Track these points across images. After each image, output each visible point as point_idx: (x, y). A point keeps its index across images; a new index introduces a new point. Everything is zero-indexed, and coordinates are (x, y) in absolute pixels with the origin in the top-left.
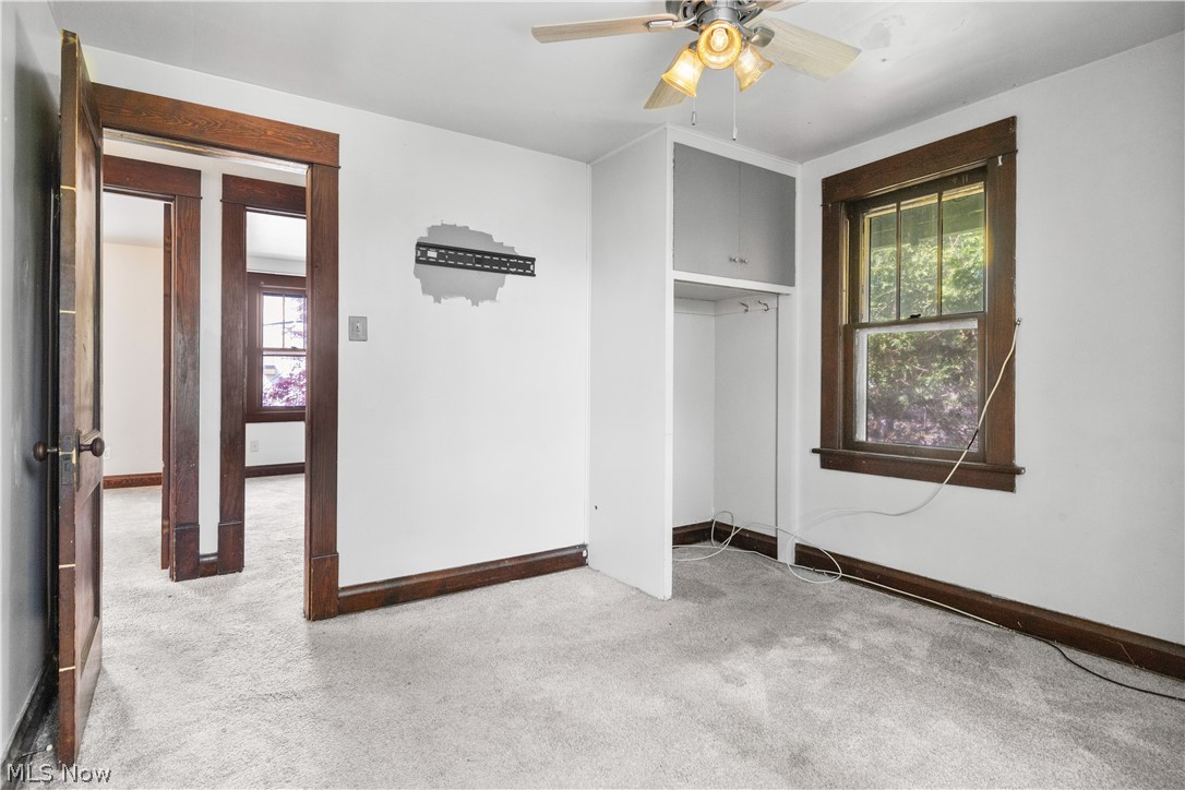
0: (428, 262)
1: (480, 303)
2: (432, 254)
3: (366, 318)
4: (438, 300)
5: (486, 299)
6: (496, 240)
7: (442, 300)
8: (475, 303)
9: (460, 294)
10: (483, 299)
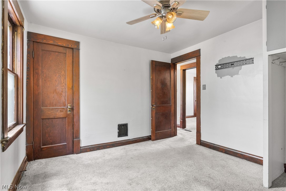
0: (219, 69)
1: (233, 76)
2: (219, 67)
3: (205, 85)
4: (221, 78)
5: (235, 75)
6: (238, 56)
7: (222, 77)
8: (232, 76)
9: (227, 75)
10: (234, 75)
